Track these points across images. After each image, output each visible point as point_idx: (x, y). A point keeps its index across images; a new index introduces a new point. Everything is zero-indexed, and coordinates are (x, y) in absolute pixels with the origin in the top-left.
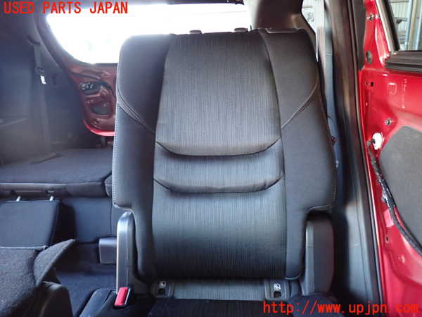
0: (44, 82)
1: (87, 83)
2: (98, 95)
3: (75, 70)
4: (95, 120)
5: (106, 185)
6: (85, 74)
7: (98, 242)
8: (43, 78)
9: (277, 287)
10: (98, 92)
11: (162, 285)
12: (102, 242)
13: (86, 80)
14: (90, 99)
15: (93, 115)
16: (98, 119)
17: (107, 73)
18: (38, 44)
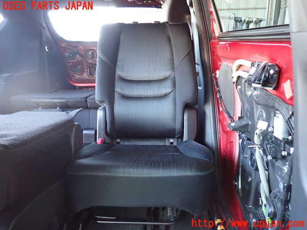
0: (47, 50)
1: (69, 53)
2: (76, 60)
3: (63, 45)
4: (73, 76)
5: (88, 101)
6: (68, 47)
7: (82, 132)
8: (46, 47)
9: (172, 140)
10: (75, 59)
11: (118, 140)
12: (84, 132)
13: (69, 51)
14: (71, 62)
15: (72, 73)
16: (75, 75)
17: (81, 47)
18: (44, 28)
